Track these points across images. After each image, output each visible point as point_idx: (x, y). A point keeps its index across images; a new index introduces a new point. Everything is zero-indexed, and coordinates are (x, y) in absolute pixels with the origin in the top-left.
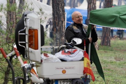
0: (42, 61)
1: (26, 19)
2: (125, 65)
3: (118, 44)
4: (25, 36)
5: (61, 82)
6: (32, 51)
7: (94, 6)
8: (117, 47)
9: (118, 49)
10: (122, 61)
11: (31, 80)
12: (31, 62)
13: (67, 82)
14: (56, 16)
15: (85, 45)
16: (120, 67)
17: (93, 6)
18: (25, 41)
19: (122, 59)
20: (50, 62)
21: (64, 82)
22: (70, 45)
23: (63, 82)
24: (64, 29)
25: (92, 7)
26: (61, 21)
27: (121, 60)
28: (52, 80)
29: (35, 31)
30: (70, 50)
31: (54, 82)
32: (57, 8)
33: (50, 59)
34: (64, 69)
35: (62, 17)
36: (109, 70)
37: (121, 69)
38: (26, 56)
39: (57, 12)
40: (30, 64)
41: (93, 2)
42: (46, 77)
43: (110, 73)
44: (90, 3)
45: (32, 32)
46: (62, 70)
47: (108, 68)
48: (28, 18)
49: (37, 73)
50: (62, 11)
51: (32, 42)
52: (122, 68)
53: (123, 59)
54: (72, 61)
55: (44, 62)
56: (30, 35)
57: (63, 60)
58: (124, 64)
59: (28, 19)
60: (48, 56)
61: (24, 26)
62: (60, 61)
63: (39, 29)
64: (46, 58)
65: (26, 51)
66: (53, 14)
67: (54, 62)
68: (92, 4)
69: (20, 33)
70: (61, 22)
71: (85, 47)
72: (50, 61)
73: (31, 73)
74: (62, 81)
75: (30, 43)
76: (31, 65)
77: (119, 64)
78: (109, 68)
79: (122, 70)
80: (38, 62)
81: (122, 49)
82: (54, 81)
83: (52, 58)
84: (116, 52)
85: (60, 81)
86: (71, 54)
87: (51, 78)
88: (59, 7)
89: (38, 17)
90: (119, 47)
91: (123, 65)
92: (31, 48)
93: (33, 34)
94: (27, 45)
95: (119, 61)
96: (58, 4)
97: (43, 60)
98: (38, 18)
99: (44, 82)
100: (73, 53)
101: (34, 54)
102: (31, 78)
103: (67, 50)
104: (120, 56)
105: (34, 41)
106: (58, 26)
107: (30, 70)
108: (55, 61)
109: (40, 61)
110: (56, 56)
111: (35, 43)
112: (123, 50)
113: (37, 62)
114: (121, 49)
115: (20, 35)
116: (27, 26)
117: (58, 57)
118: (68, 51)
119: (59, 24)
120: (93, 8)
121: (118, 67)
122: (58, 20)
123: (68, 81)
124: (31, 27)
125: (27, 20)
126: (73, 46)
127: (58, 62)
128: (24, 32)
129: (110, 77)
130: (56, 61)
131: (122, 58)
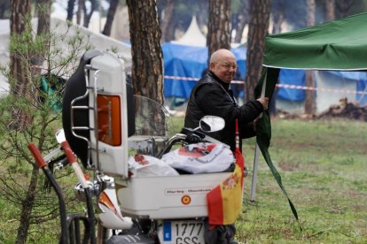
0: (130, 174)
1: (88, 71)
2: (305, 180)
3: (282, 130)
4: (86, 111)
5: (177, 225)
6: (107, 150)
7: (224, 36)
8: (281, 138)
9: (284, 141)
10: (297, 171)
11: (100, 222)
12: (98, 176)
13: (194, 225)
14: (140, 62)
15: (237, 133)
16: (296, 186)
17: (221, 36)
18: (88, 125)
19: (297, 166)
20: (150, 175)
21: (186, 225)
22: (195, 132)
23: (183, 225)
24: (159, 94)
25: (219, 40)
26: (153, 73)
27: (294, 168)
28: (156, 221)
29: (114, 99)
30: (200, 146)
31: (161, 225)
32: (142, 43)
33: (151, 169)
34: (186, 193)
35: (154, 65)
36: (268, 193)
37: (298, 190)
38: (91, 163)
39: (143, 53)
40: (96, 182)
41: (221, 26)
42: (141, 213)
43: (272, 200)
44: (216, 31)
45: (106, 102)
46: (181, 195)
47: (265, 187)
48: (94, 67)
49: (119, 203)
50: (154, 50)
51: (104, 126)
52: (299, 187)
53: (300, 165)
54: (205, 173)
55: (137, 177)
56: (100, 110)
57: (182, 171)
58: (303, 178)
59: (95, 70)
60: (147, 162)
61: (85, 88)
62: (176, 173)
63: (122, 94)
64: (142, 166)
65: (91, 149)
66: (134, 59)
67: (160, 175)
68: (219, 32)
69: (75, 104)
70: (153, 77)
71: (238, 138)
72: (151, 173)
73: (100, 205)
74: (180, 223)
75: (100, 131)
76: (98, 183)
77: (292, 180)
78: (268, 189)
79: (301, 193)
80: (121, 176)
81: (293, 141)
82: (160, 223)
83: (156, 167)
84: (280, 150)
85: (176, 223)
86: (204, 155)
87: (153, 216)
88: (147, 41)
89: (118, 65)
90: (285, 138)
91: (301, 180)
92: (104, 142)
93: (109, 107)
94: (92, 134)
95: (291, 170)
96: (145, 33)
97: (133, 171)
98: (121, 67)
99: (134, 226)
100: (207, 153)
101: (111, 156)
102: (101, 216)
103: (192, 146)
104: (291, 158)
105: (110, 126)
106: (145, 86)
107: (98, 196)
108: (164, 173)
109: (126, 175)
110: (165, 161)
111: (113, 130)
112: (294, 145)
113: (117, 176)
114: (289, 141)
115: (75, 110)
116: (92, 88)
117: (171, 162)
118: (194, 148)
119: (147, 81)
120: (221, 42)
121: (289, 185)
122: (145, 73)
123: (196, 223)
124: (103, 90)
125: (91, 71)
126: (203, 137)
127: (170, 176)
128: (86, 101)
129: (275, 211)
130: (167, 173)
131: (296, 162)
